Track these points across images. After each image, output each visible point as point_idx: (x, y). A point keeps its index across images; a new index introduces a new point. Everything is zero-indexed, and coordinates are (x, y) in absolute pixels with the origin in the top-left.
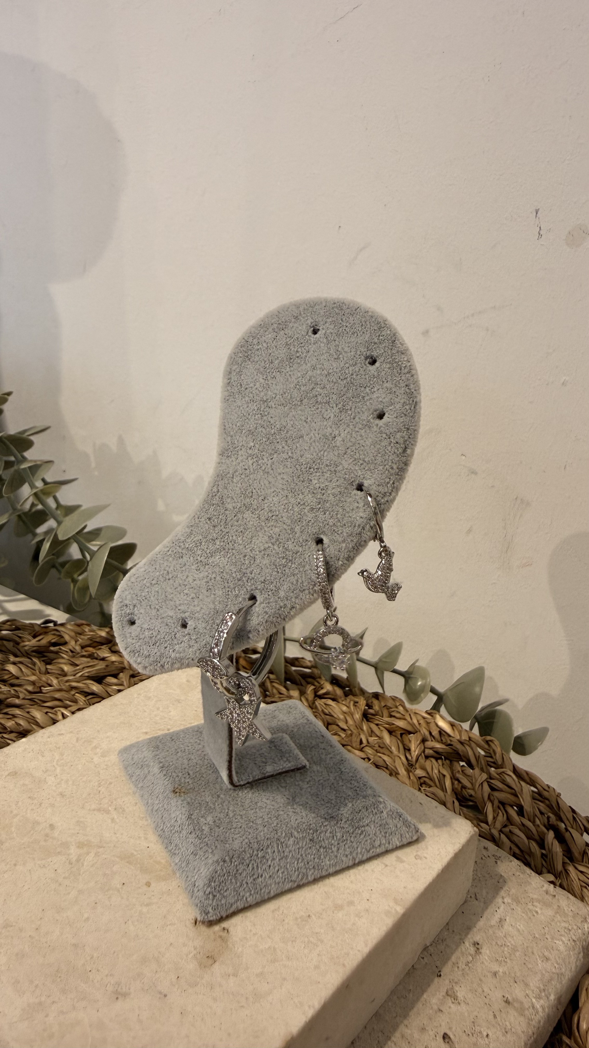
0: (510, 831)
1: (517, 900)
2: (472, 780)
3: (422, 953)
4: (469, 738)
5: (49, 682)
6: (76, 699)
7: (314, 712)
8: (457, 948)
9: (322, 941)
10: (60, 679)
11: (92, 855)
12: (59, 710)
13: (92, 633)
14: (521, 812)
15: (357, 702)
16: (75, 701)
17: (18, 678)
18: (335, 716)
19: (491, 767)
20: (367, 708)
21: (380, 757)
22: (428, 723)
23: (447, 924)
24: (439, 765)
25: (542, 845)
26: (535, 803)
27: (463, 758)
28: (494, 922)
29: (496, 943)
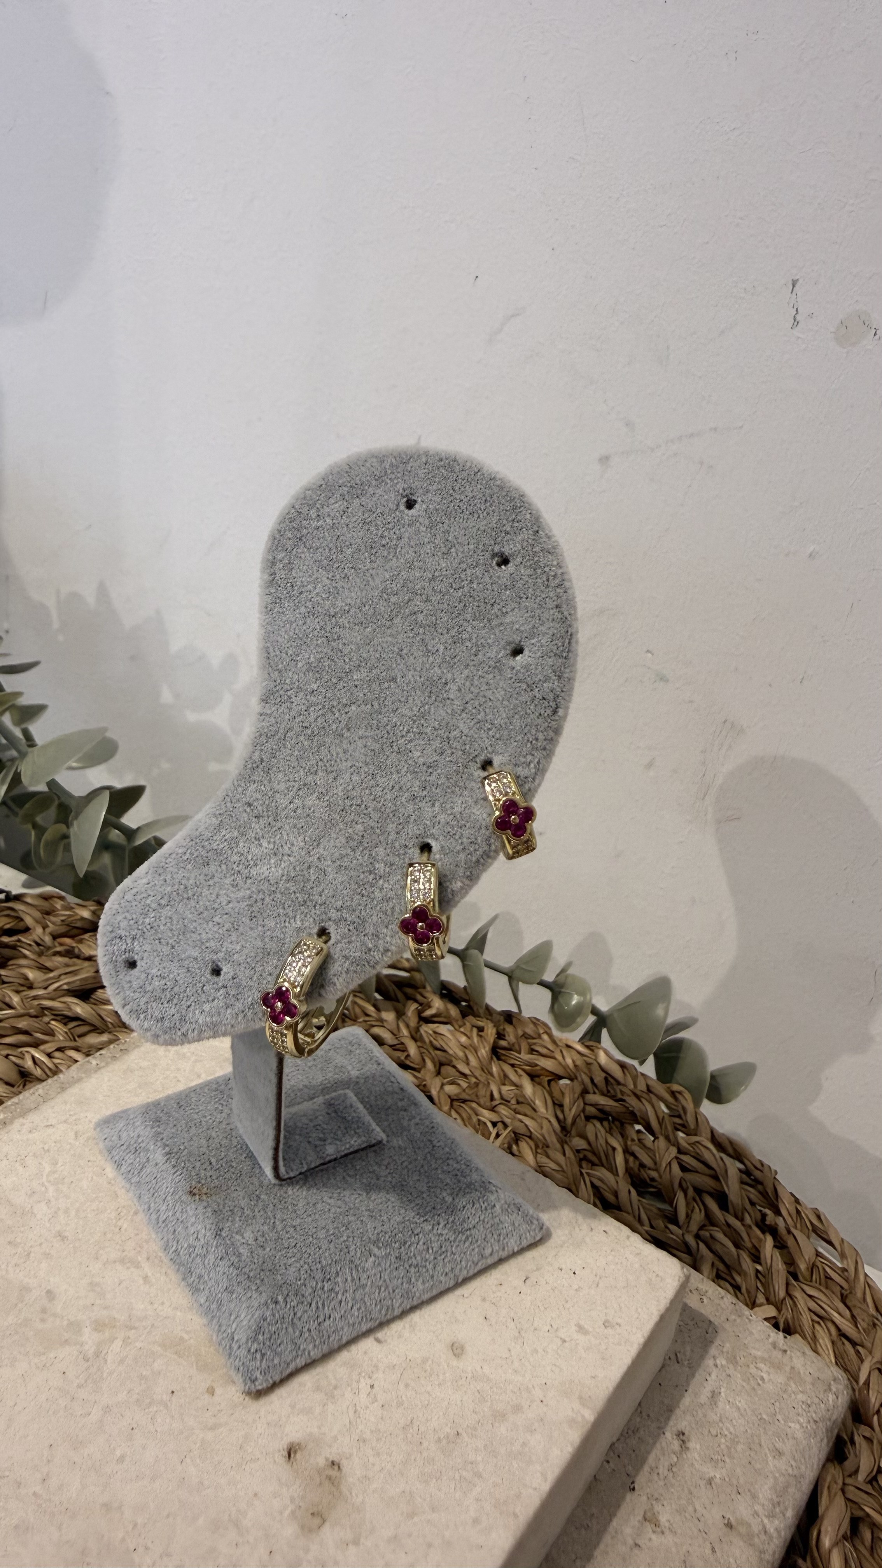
0: (712, 1237)
1: (733, 1360)
2: (655, 1156)
3: (606, 1454)
5: (7, 1000)
6: (52, 1030)
7: (419, 1047)
8: (654, 1443)
9: (479, 1475)
10: (23, 994)
11: (118, 1343)
12: (27, 1052)
13: (67, 913)
14: (724, 1202)
15: (482, 1029)
16: (51, 1033)
18: (451, 1052)
19: (678, 1130)
20: (496, 1037)
21: (522, 1122)
22: (587, 1064)
23: (640, 1404)
24: (607, 1132)
25: (756, 1258)
26: (743, 1189)
27: (642, 1121)
28: (704, 1396)
29: (709, 1431)
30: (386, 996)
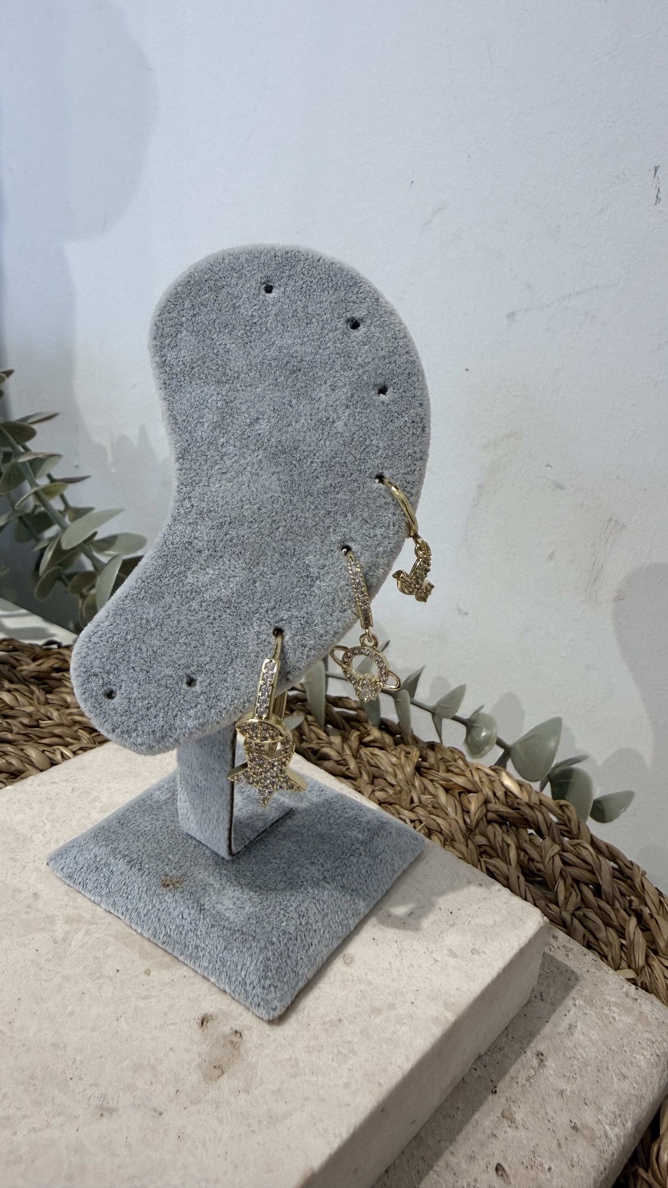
0: (584, 915)
1: (590, 1002)
2: (542, 852)
3: (474, 1063)
4: (540, 801)
5: (49, 714)
6: (79, 736)
7: (358, 763)
8: (516, 1060)
9: (354, 1052)
10: (61, 711)
11: (82, 933)
12: (58, 749)
14: (598, 891)
15: (409, 753)
16: (78, 739)
17: (12, 708)
18: (383, 768)
19: (565, 836)
20: (420, 759)
21: (434, 820)
22: (491, 782)
23: (506, 1028)
24: (503, 832)
25: (622, 934)
26: (615, 882)
27: (532, 825)
28: (563, 1027)
29: (564, 1054)
30: (336, 726)
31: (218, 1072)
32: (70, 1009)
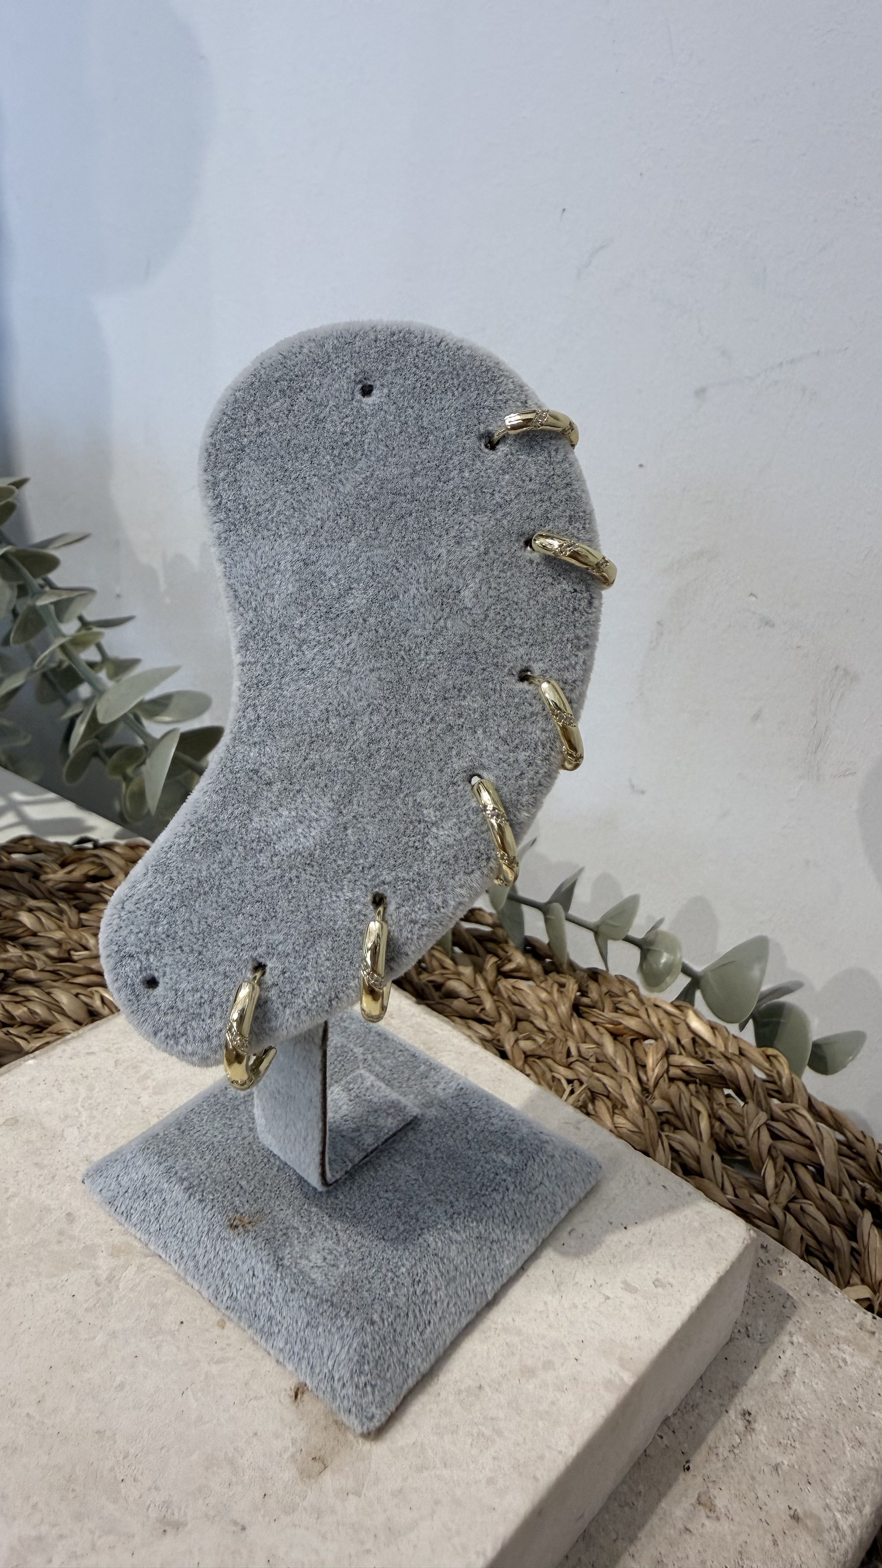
0: (802, 1209)
1: (813, 1339)
2: (743, 1121)
3: (659, 1428)
4: (740, 1050)
5: (84, 942)
7: (495, 1001)
8: (715, 1422)
12: (97, 991)
14: (819, 1175)
15: (564, 985)
17: (35, 934)
18: (529, 1008)
19: (774, 1097)
20: (579, 994)
21: (599, 1080)
22: (675, 1024)
23: (701, 1378)
24: (692, 1095)
25: (852, 1234)
26: (843, 1161)
27: (731, 1084)
28: (775, 1376)
29: (779, 1413)
30: (466, 950)
31: (317, 1466)
32: (119, 1379)
